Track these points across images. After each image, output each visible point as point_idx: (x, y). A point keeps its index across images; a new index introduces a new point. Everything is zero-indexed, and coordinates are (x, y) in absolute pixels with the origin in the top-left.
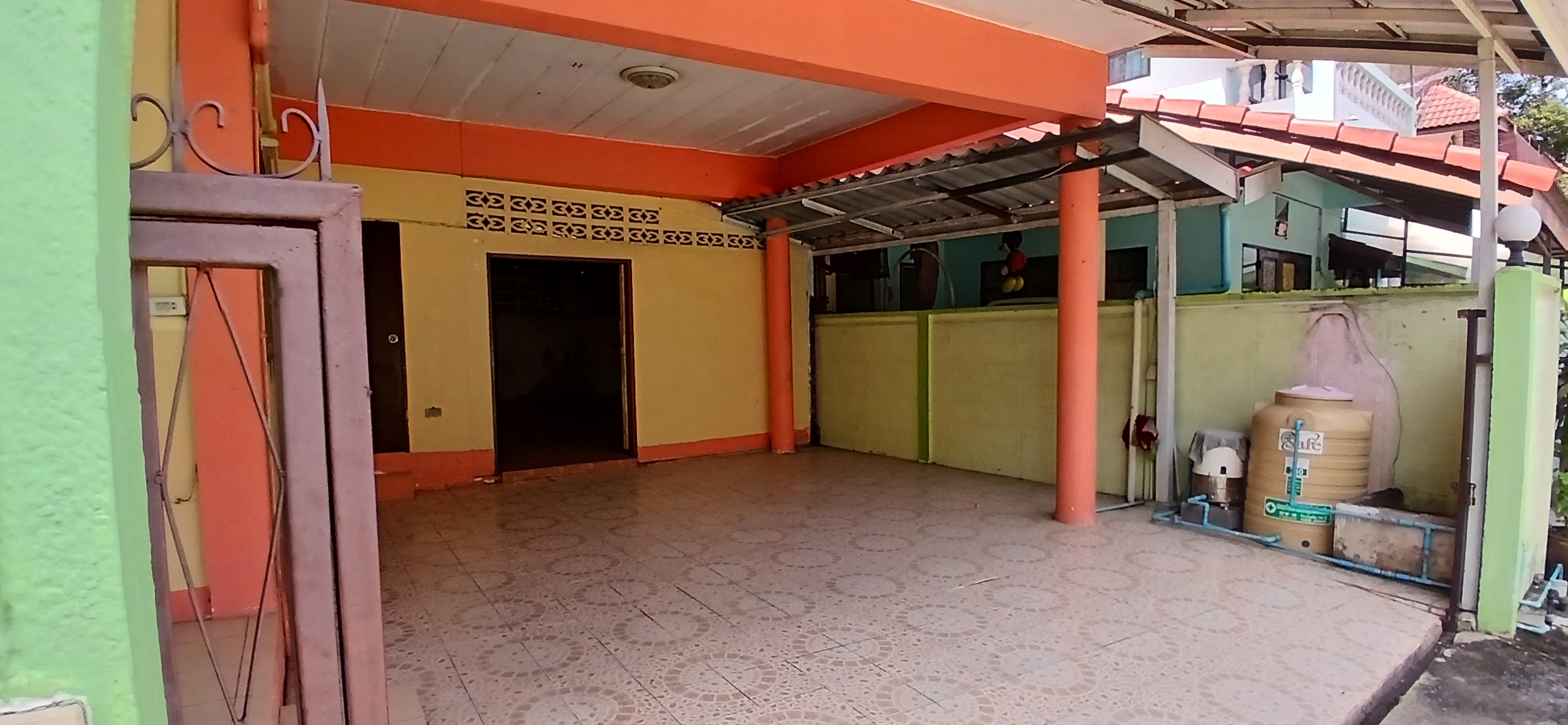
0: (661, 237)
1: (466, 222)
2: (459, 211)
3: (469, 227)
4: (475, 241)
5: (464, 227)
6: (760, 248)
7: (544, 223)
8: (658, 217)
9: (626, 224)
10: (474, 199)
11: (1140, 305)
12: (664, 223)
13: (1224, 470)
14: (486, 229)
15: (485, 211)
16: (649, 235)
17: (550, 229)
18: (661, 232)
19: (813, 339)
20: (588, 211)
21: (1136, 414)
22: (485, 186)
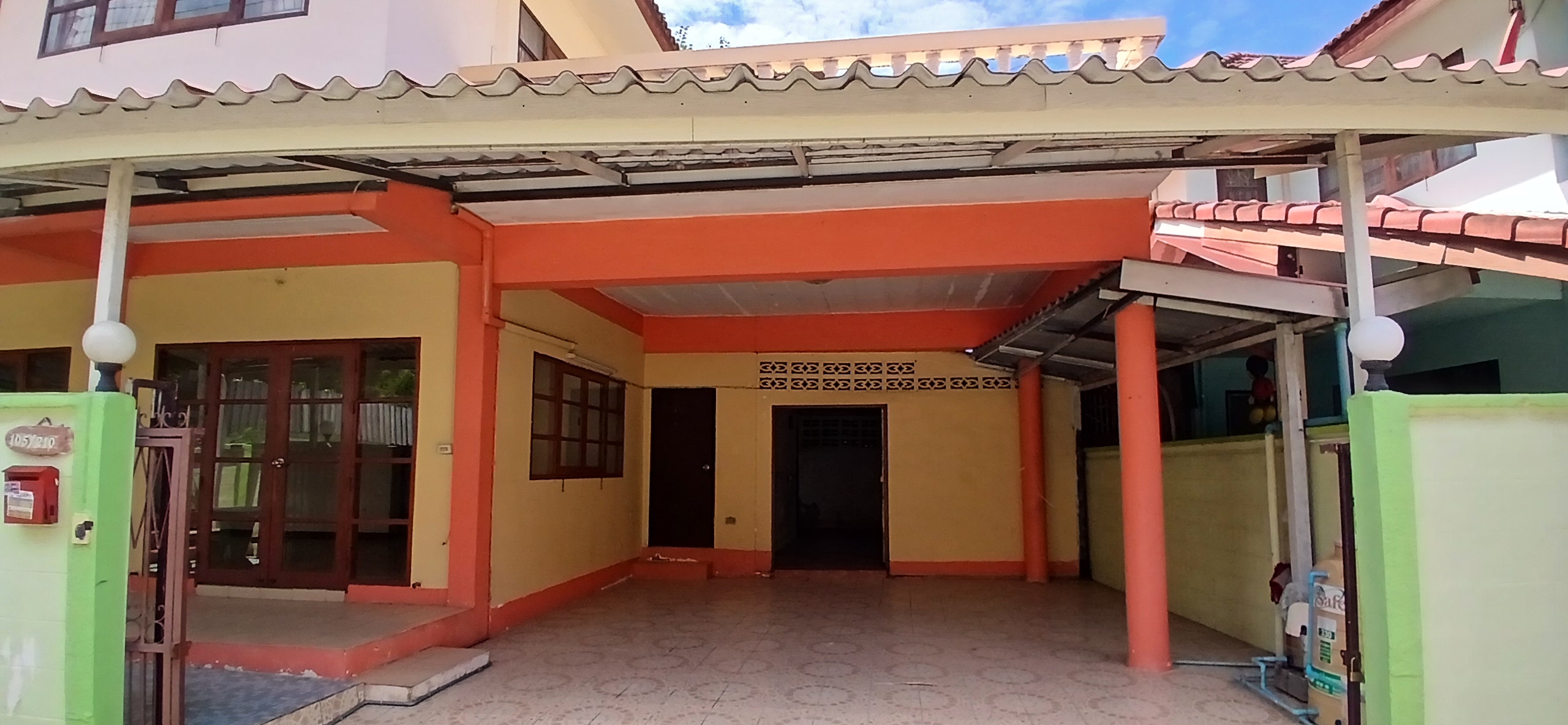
0: (916, 384)
1: (759, 384)
2: (754, 377)
3: (761, 388)
4: (765, 397)
5: (757, 388)
6: (1017, 387)
7: (817, 380)
8: (914, 368)
9: (884, 376)
10: (765, 367)
11: (1269, 438)
12: (920, 373)
13: (1304, 628)
14: (773, 388)
15: (773, 376)
16: (905, 383)
17: (821, 384)
18: (916, 380)
19: (1082, 472)
20: (853, 369)
21: (1276, 561)
22: (773, 357)
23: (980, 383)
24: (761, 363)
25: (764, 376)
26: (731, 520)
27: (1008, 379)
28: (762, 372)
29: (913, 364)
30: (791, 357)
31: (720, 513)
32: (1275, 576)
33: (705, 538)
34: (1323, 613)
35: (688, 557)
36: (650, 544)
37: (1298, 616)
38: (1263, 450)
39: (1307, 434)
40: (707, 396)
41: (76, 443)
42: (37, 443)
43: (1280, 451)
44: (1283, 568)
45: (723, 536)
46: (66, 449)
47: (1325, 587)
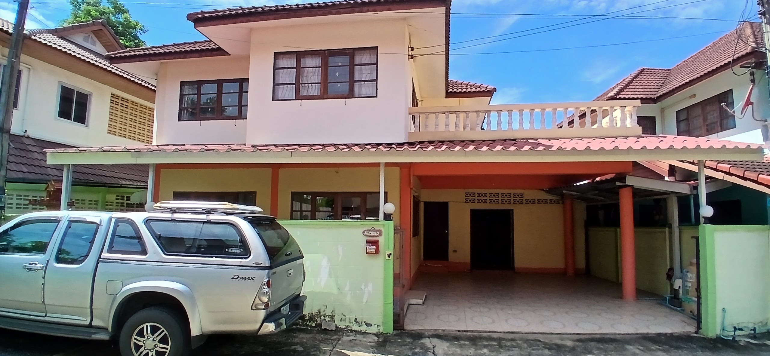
0: (524, 202)
1: (465, 201)
2: (463, 198)
3: (466, 202)
4: (467, 206)
6: (562, 203)
7: (487, 200)
8: (523, 196)
9: (512, 199)
10: (467, 195)
11: (667, 229)
12: (526, 197)
13: (680, 287)
14: (470, 202)
15: (470, 198)
16: (520, 201)
17: (488, 201)
18: (524, 200)
19: (587, 235)
20: (500, 196)
21: (668, 267)
22: (470, 191)
23: (549, 202)
24: (466, 193)
25: (466, 198)
26: (455, 251)
27: (559, 200)
28: (466, 196)
29: (523, 194)
30: (477, 191)
31: (451, 248)
32: (668, 272)
33: (445, 256)
34: (687, 281)
35: (438, 265)
36: (424, 260)
37: (678, 283)
38: (665, 232)
39: (680, 228)
40: (445, 205)
41: (383, 234)
42: (372, 234)
43: (671, 233)
44: (671, 269)
45: (452, 257)
46: (381, 235)
47: (688, 274)
